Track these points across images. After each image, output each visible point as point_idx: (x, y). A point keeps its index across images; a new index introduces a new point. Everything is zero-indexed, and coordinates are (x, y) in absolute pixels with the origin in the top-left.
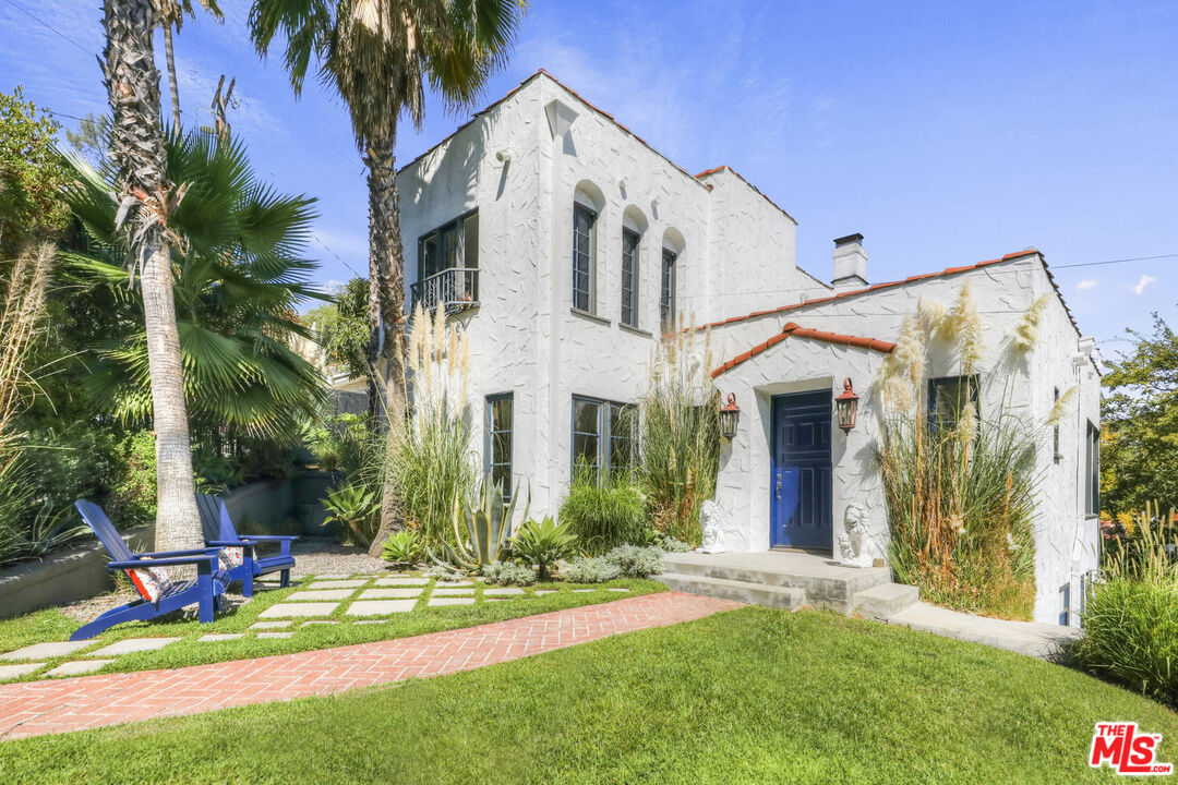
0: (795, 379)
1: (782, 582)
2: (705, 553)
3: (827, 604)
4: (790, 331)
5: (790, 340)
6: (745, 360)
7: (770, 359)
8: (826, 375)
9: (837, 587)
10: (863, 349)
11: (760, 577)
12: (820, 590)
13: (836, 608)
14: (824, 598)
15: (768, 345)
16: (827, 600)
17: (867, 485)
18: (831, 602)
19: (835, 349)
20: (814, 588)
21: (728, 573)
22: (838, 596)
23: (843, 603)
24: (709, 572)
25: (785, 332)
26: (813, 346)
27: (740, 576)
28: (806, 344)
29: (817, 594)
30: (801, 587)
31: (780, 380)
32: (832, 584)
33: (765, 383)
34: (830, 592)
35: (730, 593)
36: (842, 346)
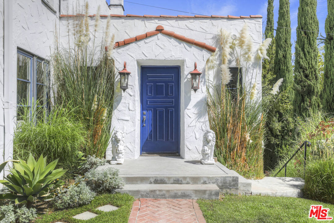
0: (163, 58)
1: (202, 181)
2: (118, 164)
3: (228, 190)
4: (160, 30)
5: (160, 35)
6: (132, 43)
7: (147, 45)
8: (180, 59)
9: (233, 181)
10: (200, 48)
11: (188, 180)
12: (225, 183)
13: (233, 192)
14: (227, 188)
15: (147, 36)
16: (228, 188)
17: (202, 120)
18: (230, 189)
19: (185, 44)
20: (221, 182)
21: (166, 180)
22: (234, 185)
23: (237, 189)
24: (152, 180)
25: (157, 30)
26: (173, 41)
27: (174, 180)
28: (169, 40)
29: (223, 186)
30: (213, 183)
31: (154, 58)
32: (231, 179)
33: (145, 58)
34: (230, 183)
35: (180, 194)
36: (189, 44)
